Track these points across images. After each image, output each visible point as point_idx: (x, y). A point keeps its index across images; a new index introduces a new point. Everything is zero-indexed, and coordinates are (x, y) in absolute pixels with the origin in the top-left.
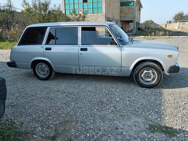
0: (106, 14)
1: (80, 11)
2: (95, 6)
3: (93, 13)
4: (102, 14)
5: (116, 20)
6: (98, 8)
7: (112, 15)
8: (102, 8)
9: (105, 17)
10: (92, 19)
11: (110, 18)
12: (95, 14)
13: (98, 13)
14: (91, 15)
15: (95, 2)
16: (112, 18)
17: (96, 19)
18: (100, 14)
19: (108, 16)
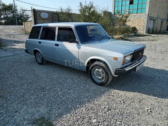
0: (149, 14)
1: (126, 11)
2: (140, 7)
3: (137, 13)
4: (145, 14)
5: (162, 19)
6: (142, 8)
7: (156, 14)
8: (146, 8)
9: (147, 16)
10: (135, 18)
11: (153, 17)
12: (138, 14)
13: (141, 13)
14: (135, 15)
15: (140, 3)
16: (157, 17)
17: (139, 18)
18: (143, 14)
19: (151, 16)
